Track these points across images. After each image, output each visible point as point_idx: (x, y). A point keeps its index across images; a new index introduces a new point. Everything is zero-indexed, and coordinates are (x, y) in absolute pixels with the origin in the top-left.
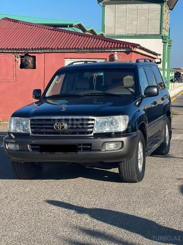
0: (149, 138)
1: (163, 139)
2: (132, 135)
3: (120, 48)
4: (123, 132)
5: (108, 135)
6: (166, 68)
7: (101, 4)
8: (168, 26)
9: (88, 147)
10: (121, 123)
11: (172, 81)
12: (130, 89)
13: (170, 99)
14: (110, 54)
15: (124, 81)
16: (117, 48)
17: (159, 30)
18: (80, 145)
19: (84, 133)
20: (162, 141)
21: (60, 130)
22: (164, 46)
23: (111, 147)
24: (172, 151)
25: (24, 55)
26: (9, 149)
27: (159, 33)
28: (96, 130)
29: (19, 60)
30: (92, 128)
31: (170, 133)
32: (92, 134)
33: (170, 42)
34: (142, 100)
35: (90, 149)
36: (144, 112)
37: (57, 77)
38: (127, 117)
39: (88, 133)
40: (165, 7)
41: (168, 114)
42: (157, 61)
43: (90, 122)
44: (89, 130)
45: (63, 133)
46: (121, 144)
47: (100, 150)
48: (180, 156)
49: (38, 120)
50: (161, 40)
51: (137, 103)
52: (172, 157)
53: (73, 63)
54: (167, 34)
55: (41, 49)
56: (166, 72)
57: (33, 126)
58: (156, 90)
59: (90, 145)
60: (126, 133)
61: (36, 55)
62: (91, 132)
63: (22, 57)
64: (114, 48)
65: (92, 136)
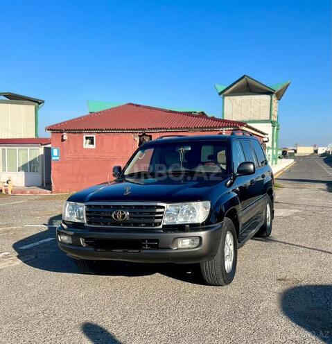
0: (243, 225)
1: (263, 222)
2: (214, 227)
3: (228, 127)
4: (203, 224)
5: (181, 228)
6: (275, 146)
7: (221, 96)
8: (276, 114)
9: (155, 244)
10: (199, 212)
11: (279, 157)
12: (221, 165)
13: (272, 176)
14: (218, 132)
15: (218, 156)
16: (225, 127)
17: (269, 116)
18: (144, 240)
19: (150, 225)
20: (261, 224)
21: (120, 220)
22: (273, 129)
23: (185, 243)
24: (274, 233)
25: (141, 134)
26: (62, 242)
27: (268, 119)
28: (166, 221)
29: (137, 139)
30: (161, 217)
31: (272, 212)
32: (161, 227)
33: (278, 126)
34: (234, 179)
35: (157, 247)
36: (236, 195)
37: (140, 152)
38: (208, 204)
39: (156, 224)
40: (274, 98)
41: (271, 193)
42: (265, 139)
43: (158, 210)
44: (157, 221)
45: (125, 224)
46: (198, 240)
47: (169, 248)
48: (283, 240)
49: (95, 206)
50: (271, 124)
51: (229, 183)
52: (274, 241)
53: (163, 137)
54: (276, 120)
55: (156, 129)
56: (275, 150)
57: (89, 214)
58: (252, 167)
59: (157, 241)
60: (206, 225)
61: (152, 134)
62: (160, 224)
63: (140, 136)
64: (222, 127)
65: (160, 229)
